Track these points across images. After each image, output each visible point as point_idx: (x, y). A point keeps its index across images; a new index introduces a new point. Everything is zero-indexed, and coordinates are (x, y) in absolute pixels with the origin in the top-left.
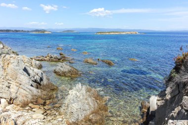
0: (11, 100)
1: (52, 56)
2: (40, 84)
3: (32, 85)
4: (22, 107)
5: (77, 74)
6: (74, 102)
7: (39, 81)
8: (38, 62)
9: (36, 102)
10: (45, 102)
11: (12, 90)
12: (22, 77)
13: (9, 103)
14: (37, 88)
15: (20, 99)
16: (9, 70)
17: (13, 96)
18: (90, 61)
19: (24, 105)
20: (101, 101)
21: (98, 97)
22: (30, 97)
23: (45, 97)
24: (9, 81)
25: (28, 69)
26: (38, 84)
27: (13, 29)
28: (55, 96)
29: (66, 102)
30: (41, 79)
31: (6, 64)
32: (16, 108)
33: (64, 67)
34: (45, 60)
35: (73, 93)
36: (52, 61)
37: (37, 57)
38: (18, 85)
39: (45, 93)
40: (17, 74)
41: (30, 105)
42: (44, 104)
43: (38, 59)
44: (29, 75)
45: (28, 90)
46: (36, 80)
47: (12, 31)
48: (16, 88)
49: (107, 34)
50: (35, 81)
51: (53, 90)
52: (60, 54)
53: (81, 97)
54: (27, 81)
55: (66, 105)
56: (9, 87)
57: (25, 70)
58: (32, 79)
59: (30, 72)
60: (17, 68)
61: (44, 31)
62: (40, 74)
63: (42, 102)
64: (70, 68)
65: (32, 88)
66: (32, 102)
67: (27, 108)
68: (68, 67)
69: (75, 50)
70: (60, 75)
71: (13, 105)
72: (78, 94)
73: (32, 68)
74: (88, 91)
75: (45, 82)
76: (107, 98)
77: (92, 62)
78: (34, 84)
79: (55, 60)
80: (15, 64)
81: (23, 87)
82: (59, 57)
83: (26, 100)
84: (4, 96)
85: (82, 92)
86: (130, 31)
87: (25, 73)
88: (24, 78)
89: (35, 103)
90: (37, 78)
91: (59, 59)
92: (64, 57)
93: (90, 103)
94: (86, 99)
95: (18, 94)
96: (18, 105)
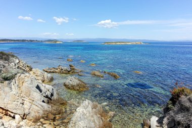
0: (24, 116)
1: (63, 68)
2: (51, 99)
3: (43, 101)
4: (34, 122)
5: (84, 87)
6: (81, 120)
7: (50, 96)
8: (49, 75)
9: (47, 117)
10: (55, 118)
11: (25, 106)
12: (35, 94)
13: (23, 119)
14: (48, 103)
15: (33, 114)
16: (23, 88)
17: (27, 112)
18: (97, 73)
19: (36, 120)
20: (106, 118)
21: (104, 113)
22: (41, 112)
23: (55, 112)
24: (22, 98)
25: (40, 85)
26: (49, 99)
28: (64, 110)
29: (74, 119)
30: (52, 95)
31: (21, 82)
32: (28, 123)
33: (72, 80)
34: (56, 72)
35: (80, 110)
36: (63, 73)
37: (49, 69)
38: (31, 101)
39: (55, 107)
40: (30, 92)
41: (42, 120)
42: (54, 120)
43: (50, 71)
44: (41, 91)
45: (40, 106)
46: (47, 96)
47: (27, 41)
48: (30, 104)
49: (114, 44)
50: (47, 97)
51: (62, 104)
52: (70, 66)
53: (88, 114)
54: (39, 97)
55: (74, 122)
56: (23, 104)
57: (38, 87)
58: (44, 95)
59: (42, 88)
60: (31, 85)
61: (56, 41)
62: (51, 90)
63: (52, 117)
64: (79, 82)
65: (43, 104)
66: (43, 118)
67: (39, 124)
68: (77, 81)
69: (84, 61)
70: (69, 88)
71: (26, 120)
72: (85, 112)
73: (44, 84)
74: (94, 107)
75: (55, 97)
76: (111, 113)
77: (99, 74)
78: (46, 100)
79: (65, 72)
80: (29, 82)
81: (35, 103)
82: (69, 70)
83: (38, 115)
84: (18, 112)
85: (88, 109)
86: (135, 41)
87: (38, 90)
88: (37, 95)
89: (46, 118)
90: (49, 94)
91: (69, 72)
92: (74, 69)
93: (96, 121)
94: (92, 116)
95: (31, 110)
96: (30, 120)
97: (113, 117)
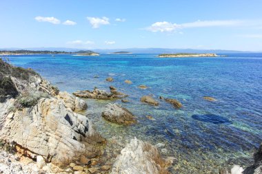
0: (48, 157)
1: (100, 91)
2: (84, 136)
3: (74, 138)
4: (61, 167)
5: (131, 119)
6: (128, 166)
7: (83, 131)
8: (82, 101)
9: (79, 161)
10: (90, 162)
11: (50, 144)
12: (64, 127)
13: (47, 162)
14: (81, 141)
15: (60, 156)
16: (48, 119)
17: (52, 152)
18: (149, 99)
19: (65, 165)
20: (163, 165)
21: (159, 159)
22: (72, 153)
23: (90, 153)
24: (47, 133)
25: (71, 115)
26: (82, 135)
27: (53, 50)
28: (103, 152)
29: (117, 165)
30: (86, 129)
31: (45, 110)
32: (54, 168)
33: (114, 109)
34: (91, 97)
35: (126, 152)
36: (100, 98)
37: (81, 92)
38: (57, 137)
39: (90, 147)
40: (57, 124)
41: (72, 165)
42: (89, 165)
43: (82, 95)
44: (71, 123)
45: (70, 145)
46: (79, 130)
47: (51, 52)
48: (55, 142)
49: (174, 56)
50: (79, 132)
51: (101, 143)
52: (111, 88)
53: (137, 159)
54: (69, 132)
55: (117, 169)
56: (47, 141)
57: (67, 118)
58: (75, 129)
59: (73, 119)
60: (58, 115)
62: (85, 122)
63: (86, 160)
64: (123, 111)
65: (74, 142)
66: (74, 161)
67: (68, 170)
68: (121, 110)
69: (130, 82)
70: (109, 120)
71: (50, 164)
72: (133, 155)
73: (75, 114)
74: (146, 149)
75: (91, 132)
76: (171, 159)
77: (152, 101)
78: (78, 136)
79: (103, 97)
80: (56, 110)
81: (64, 140)
82: (109, 93)
83: (67, 158)
84: (41, 152)
85: (137, 151)
86: (205, 52)
87: (67, 122)
88: (66, 129)
89: (77, 163)
90: (81, 127)
91: (109, 96)
92: (115, 93)
93: (148, 168)
94: (143, 162)
95: (57, 150)
96: (57, 164)
97: (173, 164)
